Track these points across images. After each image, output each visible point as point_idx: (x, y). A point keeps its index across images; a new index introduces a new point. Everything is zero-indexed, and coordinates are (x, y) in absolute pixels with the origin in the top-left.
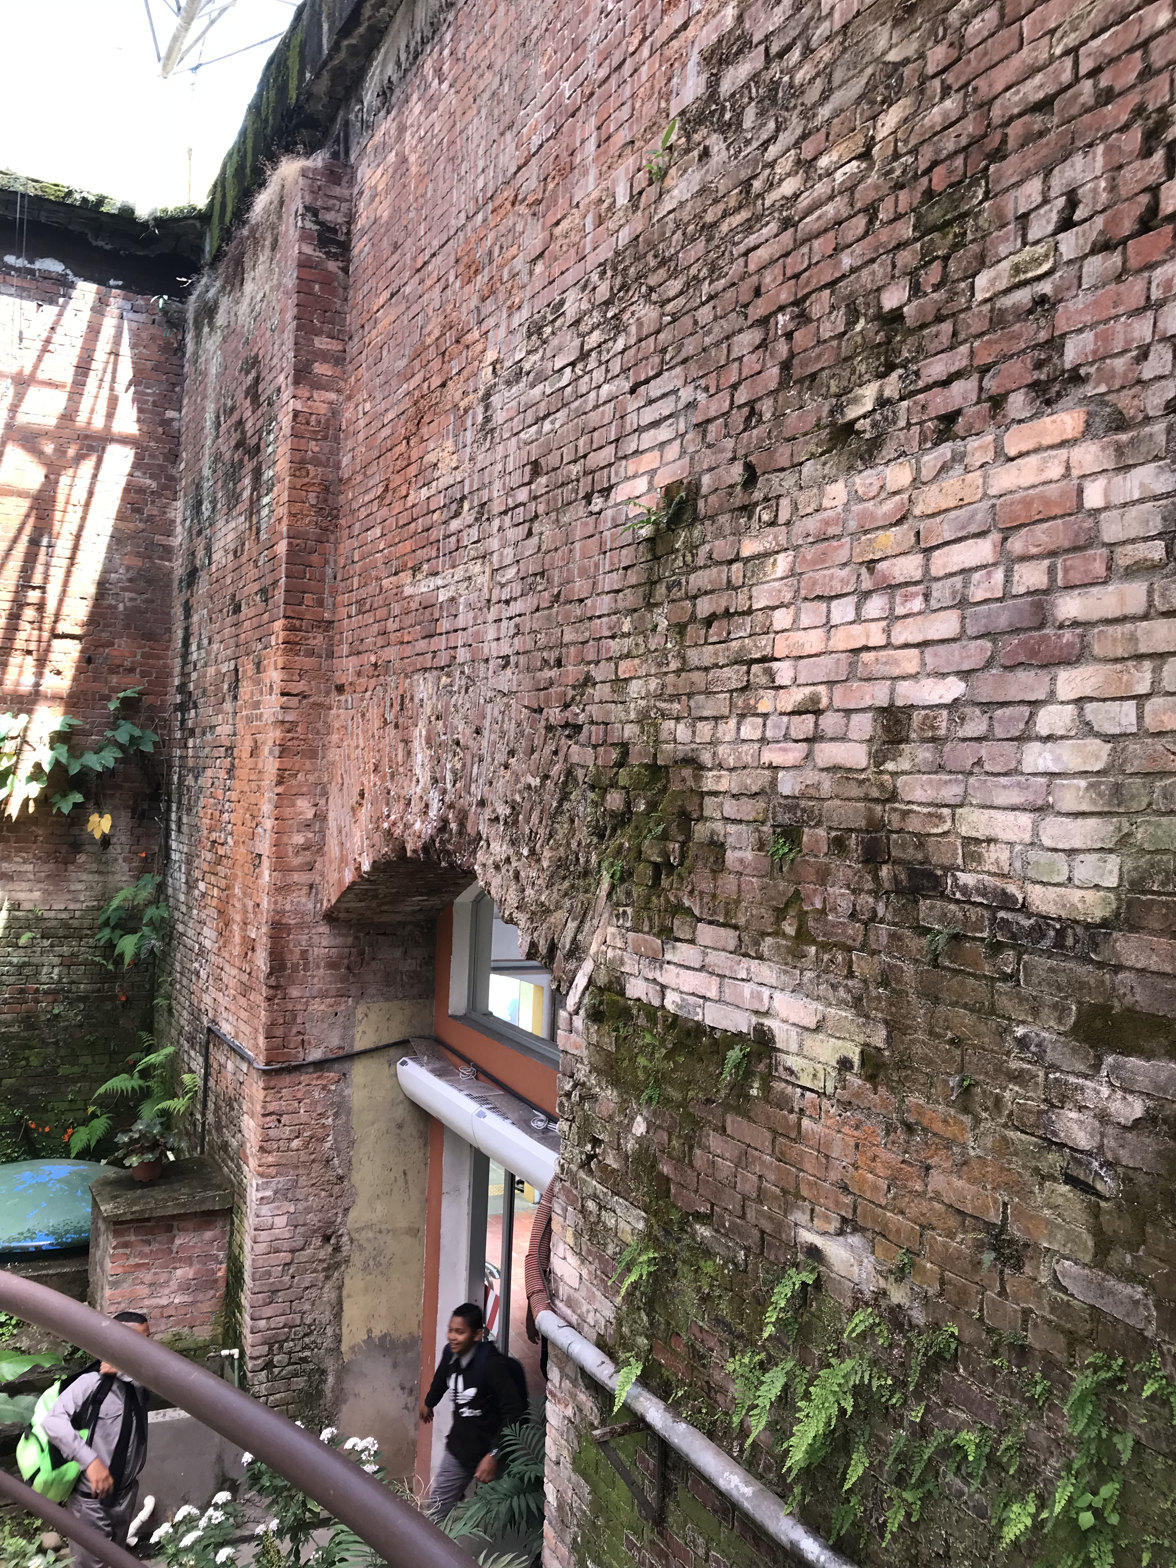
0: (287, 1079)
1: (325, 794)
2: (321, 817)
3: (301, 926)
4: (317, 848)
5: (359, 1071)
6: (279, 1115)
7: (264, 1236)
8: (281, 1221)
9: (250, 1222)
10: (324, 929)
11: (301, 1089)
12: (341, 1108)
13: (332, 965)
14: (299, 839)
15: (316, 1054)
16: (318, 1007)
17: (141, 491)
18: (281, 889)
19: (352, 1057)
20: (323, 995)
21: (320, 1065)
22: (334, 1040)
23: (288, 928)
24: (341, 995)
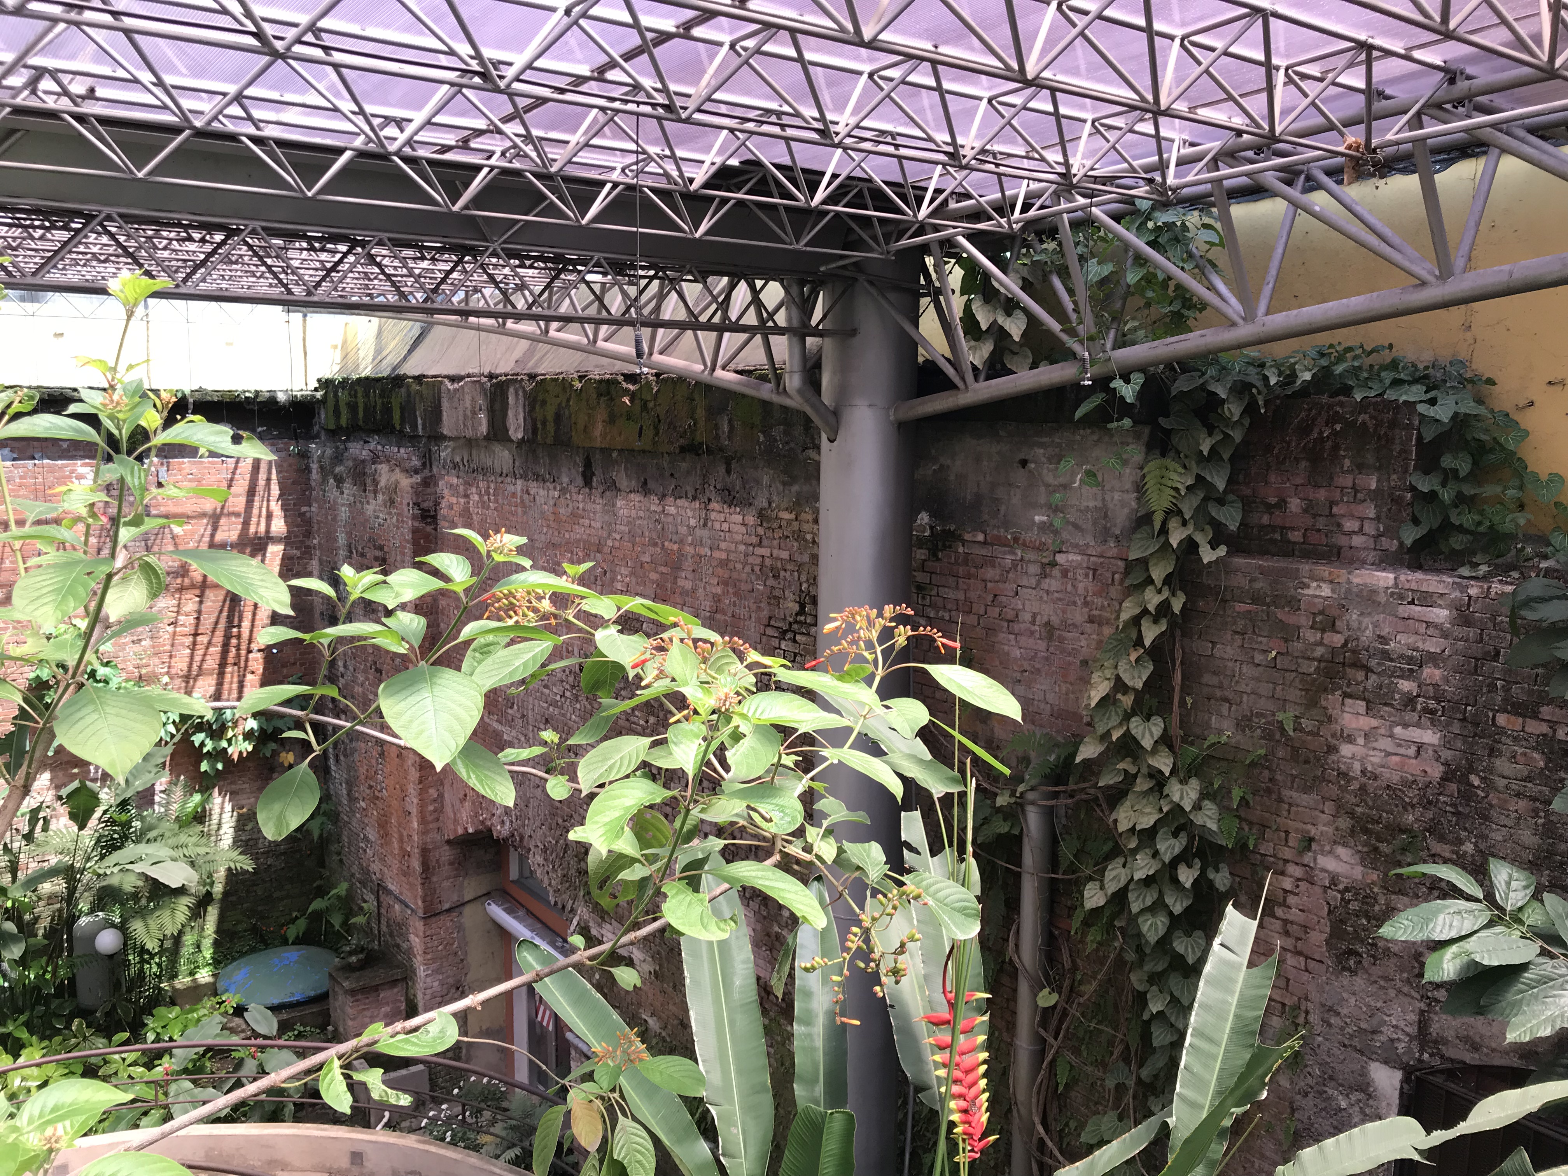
0: (434, 919)
1: (442, 784)
2: (441, 796)
3: (435, 848)
4: (440, 811)
5: (467, 910)
6: (431, 936)
7: (429, 991)
8: (436, 984)
9: (420, 985)
10: (447, 848)
11: (440, 924)
12: (460, 928)
13: (451, 864)
14: (431, 808)
15: (447, 906)
16: (446, 884)
17: (291, 558)
18: (424, 833)
19: (463, 904)
20: (448, 878)
21: (448, 911)
22: (455, 898)
23: (429, 850)
24: (456, 876)
